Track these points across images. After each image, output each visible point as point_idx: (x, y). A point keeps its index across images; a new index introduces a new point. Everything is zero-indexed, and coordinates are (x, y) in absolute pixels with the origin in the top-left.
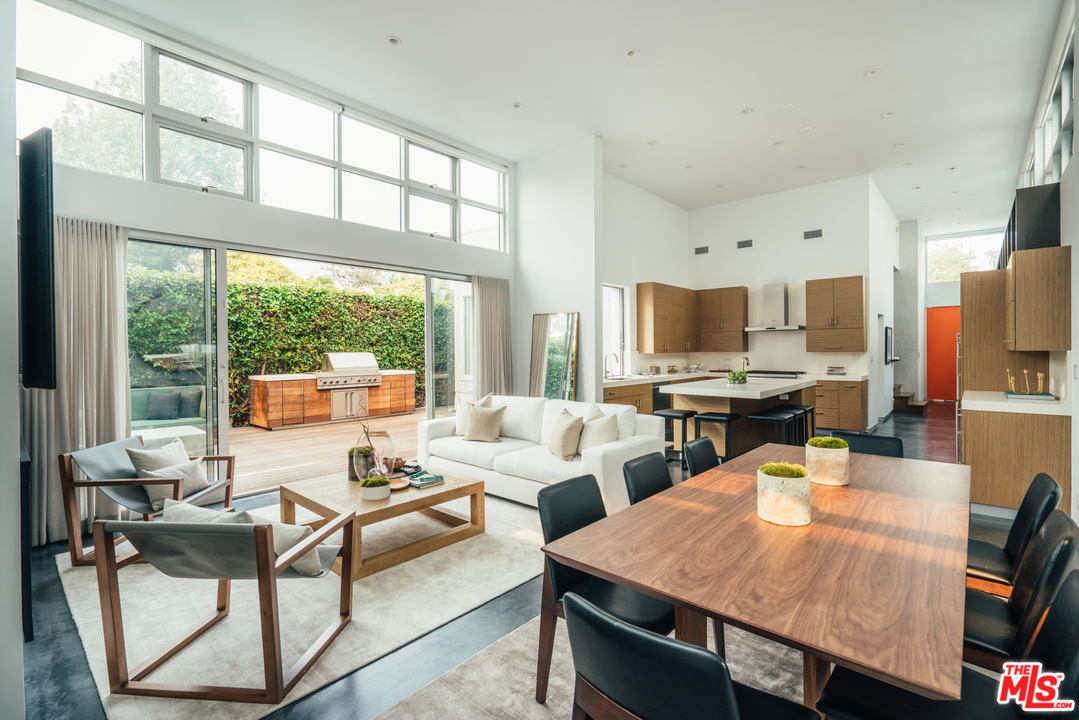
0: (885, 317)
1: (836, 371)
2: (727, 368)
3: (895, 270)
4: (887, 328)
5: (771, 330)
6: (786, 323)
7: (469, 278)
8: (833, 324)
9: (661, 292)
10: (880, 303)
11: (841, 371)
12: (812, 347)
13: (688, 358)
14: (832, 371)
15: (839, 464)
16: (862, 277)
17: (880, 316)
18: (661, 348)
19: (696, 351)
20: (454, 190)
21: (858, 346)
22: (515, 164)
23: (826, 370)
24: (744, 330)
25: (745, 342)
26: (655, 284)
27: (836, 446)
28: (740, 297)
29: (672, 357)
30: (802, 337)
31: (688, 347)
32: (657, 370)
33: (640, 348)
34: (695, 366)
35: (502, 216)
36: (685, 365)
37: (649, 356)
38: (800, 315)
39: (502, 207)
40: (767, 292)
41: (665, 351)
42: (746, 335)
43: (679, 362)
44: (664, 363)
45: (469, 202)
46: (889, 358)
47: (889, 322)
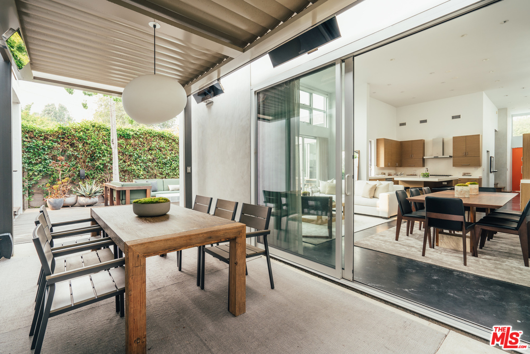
0: (490, 153)
1: (467, 175)
2: (414, 174)
3: (496, 131)
4: (491, 157)
5: (436, 158)
6: (443, 155)
7: (315, 138)
8: (466, 155)
9: (387, 141)
10: (488, 145)
11: (469, 175)
12: (455, 165)
13: (396, 170)
14: (464, 174)
15: (476, 189)
16: (479, 135)
17: (488, 151)
18: (387, 165)
19: (400, 167)
20: (310, 105)
21: (478, 164)
22: (331, 94)
23: (462, 174)
24: (423, 158)
25: (423, 163)
26: (385, 139)
27: (475, 184)
28: (421, 144)
29: (390, 169)
30: (451, 160)
31: (397, 165)
32: (384, 174)
33: (378, 164)
34: (400, 173)
35: (325, 114)
36: (395, 173)
37: (382, 168)
38: (450, 151)
39: (325, 110)
40: (434, 142)
41: (389, 166)
42: (424, 160)
43: (392, 172)
44: (387, 172)
45: (316, 109)
46: (492, 170)
47: (492, 154)
